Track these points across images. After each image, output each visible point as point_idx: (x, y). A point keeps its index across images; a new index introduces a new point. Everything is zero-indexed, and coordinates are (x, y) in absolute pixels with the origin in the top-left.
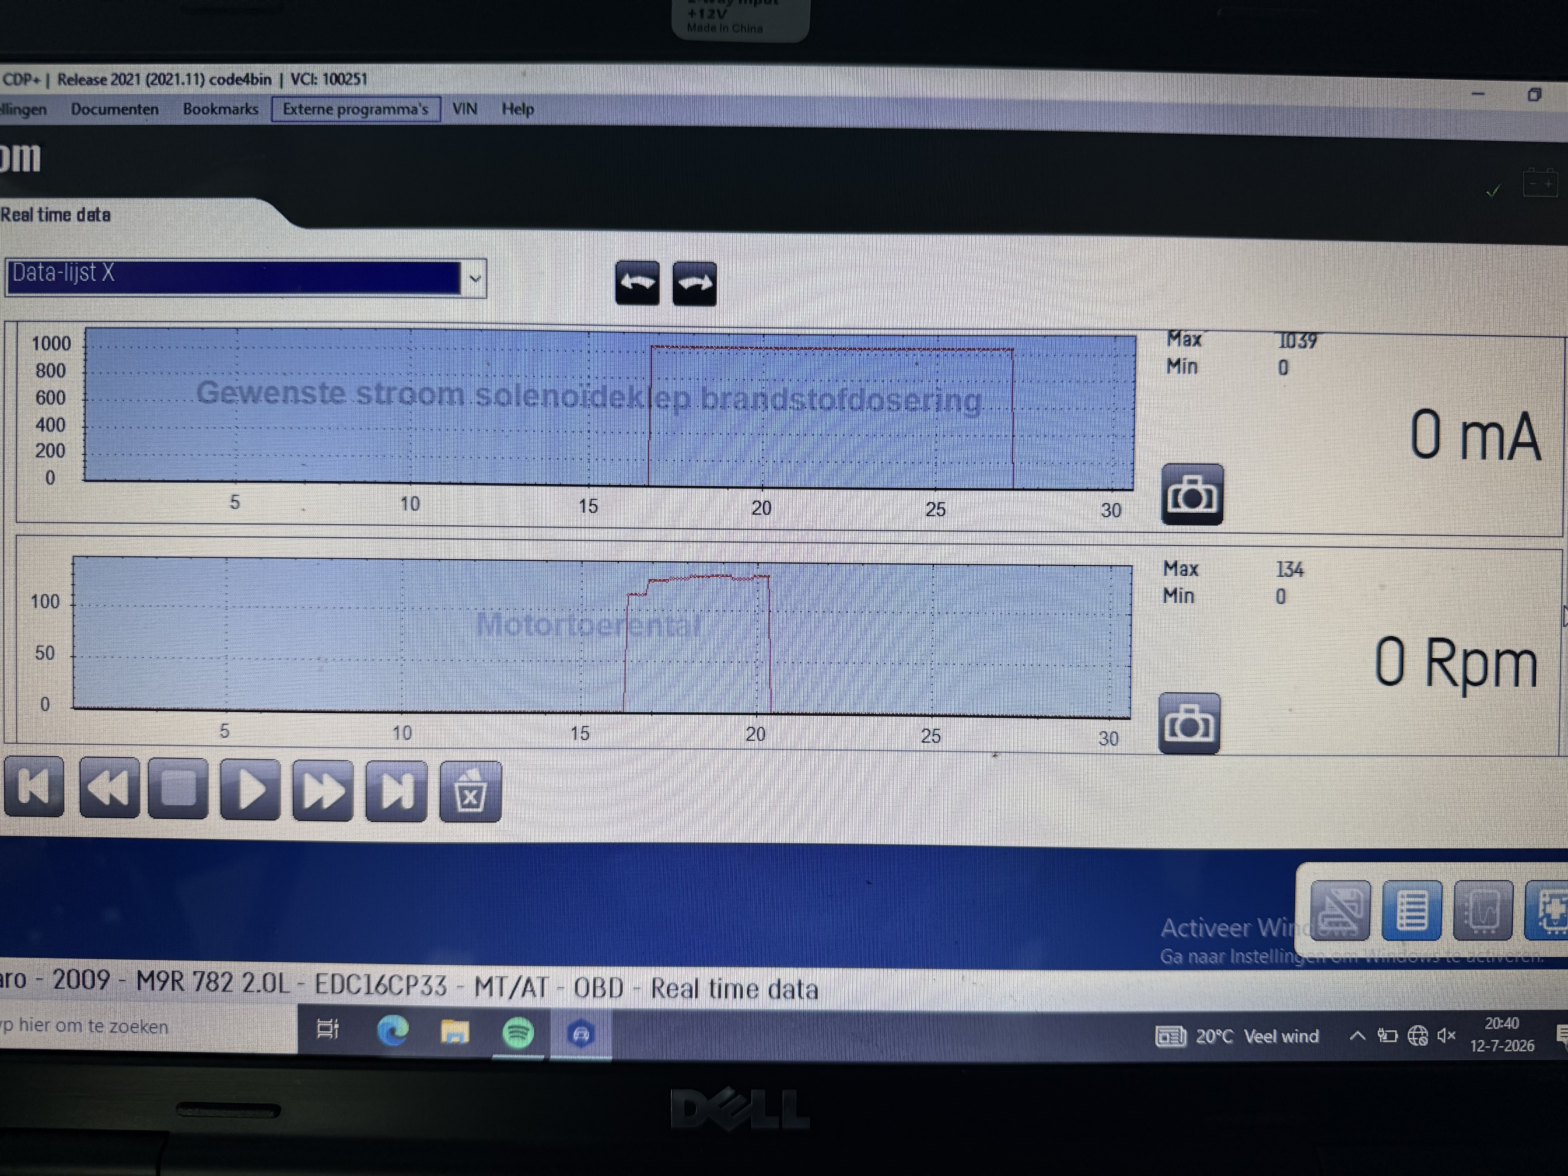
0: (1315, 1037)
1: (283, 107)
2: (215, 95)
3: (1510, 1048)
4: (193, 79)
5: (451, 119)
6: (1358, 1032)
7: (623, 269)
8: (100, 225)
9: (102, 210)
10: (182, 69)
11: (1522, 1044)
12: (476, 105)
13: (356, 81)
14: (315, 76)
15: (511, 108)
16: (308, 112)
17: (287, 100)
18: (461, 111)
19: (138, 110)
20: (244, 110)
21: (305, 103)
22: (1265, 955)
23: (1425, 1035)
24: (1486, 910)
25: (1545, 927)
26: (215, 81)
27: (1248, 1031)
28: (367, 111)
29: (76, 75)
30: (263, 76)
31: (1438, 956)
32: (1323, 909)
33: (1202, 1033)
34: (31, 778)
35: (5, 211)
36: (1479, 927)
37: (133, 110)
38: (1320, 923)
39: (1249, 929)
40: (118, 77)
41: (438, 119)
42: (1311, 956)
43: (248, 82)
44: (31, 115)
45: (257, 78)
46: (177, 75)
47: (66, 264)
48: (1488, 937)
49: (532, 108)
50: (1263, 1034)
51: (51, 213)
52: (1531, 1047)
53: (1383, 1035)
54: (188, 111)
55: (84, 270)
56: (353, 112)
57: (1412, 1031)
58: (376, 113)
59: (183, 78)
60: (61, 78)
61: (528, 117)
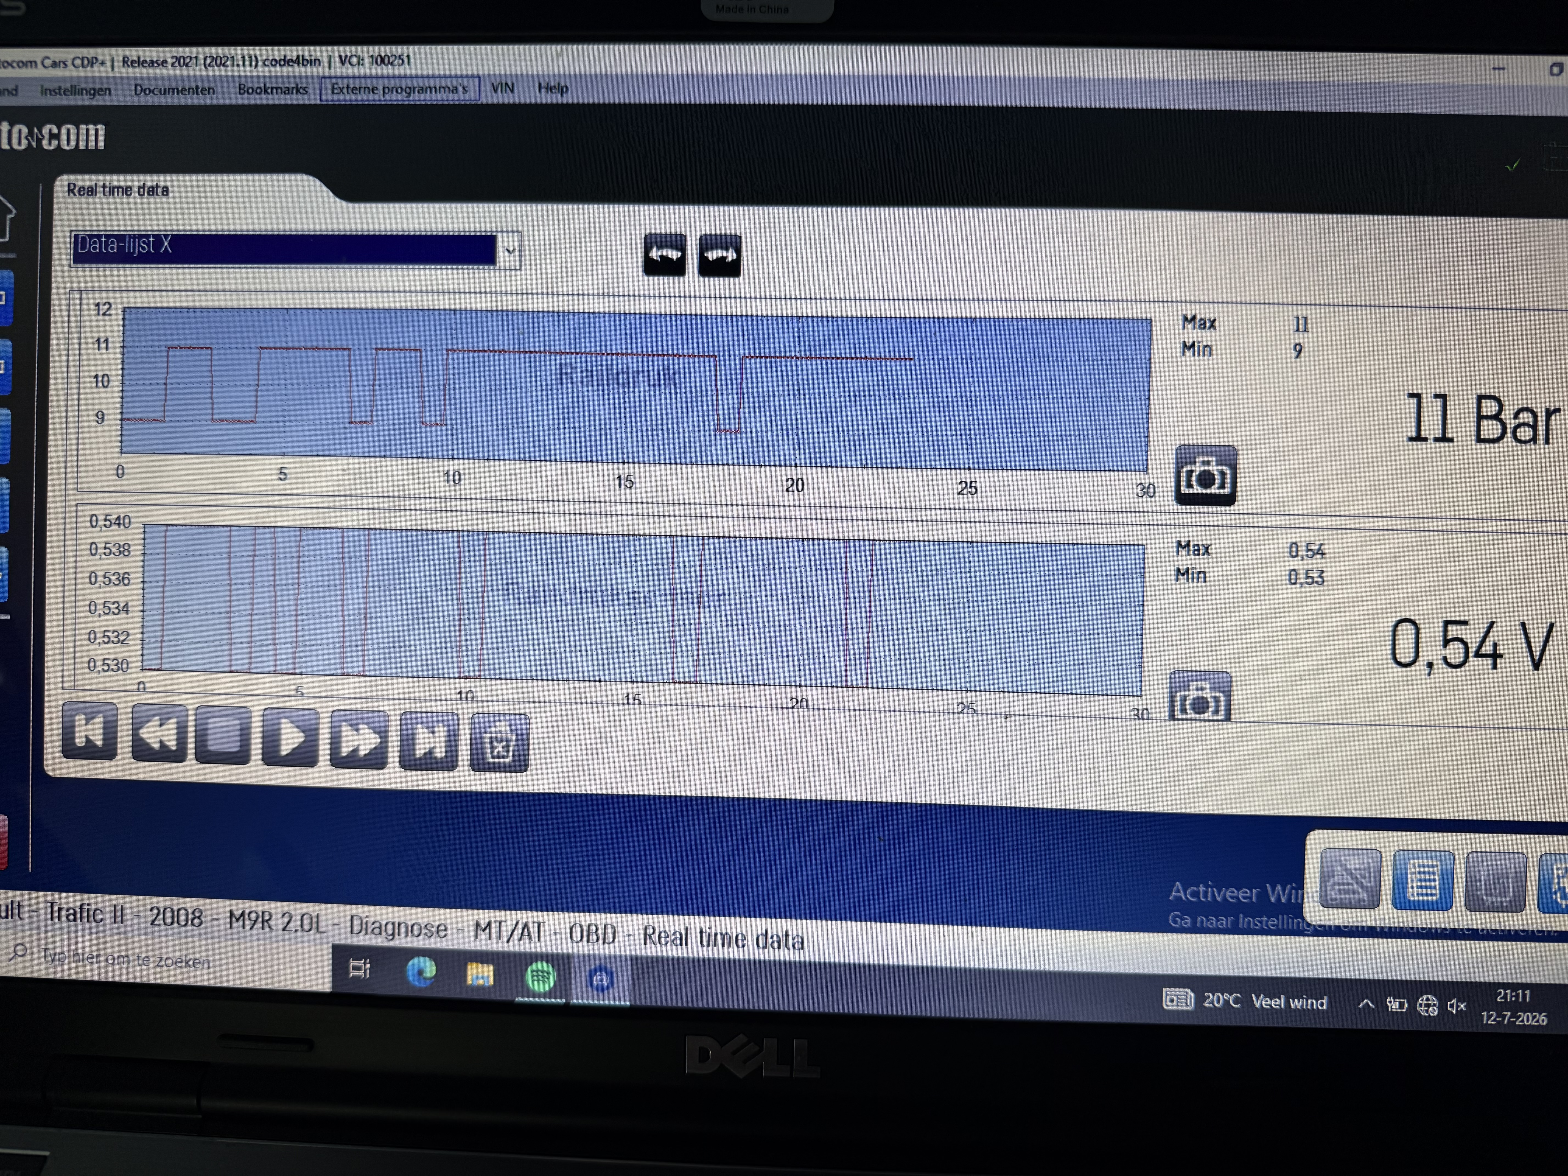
0: (1323, 1004)
1: (331, 88)
2: (267, 77)
3: (1522, 1021)
4: (248, 60)
5: (489, 98)
6: (1367, 1000)
7: (650, 242)
8: (159, 199)
9: (161, 185)
10: (238, 51)
11: (1534, 1017)
12: (513, 84)
13: (400, 62)
14: (361, 58)
15: (547, 88)
16: (354, 91)
17: (334, 81)
18: (499, 91)
19: (196, 90)
20: (295, 91)
21: (352, 83)
22: (1274, 921)
23: (1435, 1005)
24: (1498, 882)
25: (1559, 900)
26: (268, 63)
27: (1256, 996)
28: (410, 90)
29: (139, 58)
30: (313, 58)
31: (1449, 927)
32: (1334, 877)
33: (1209, 997)
34: (87, 722)
35: (72, 186)
36: (1492, 899)
37: (191, 91)
38: (1330, 891)
39: (1258, 895)
40: (177, 59)
41: (476, 97)
42: (1321, 923)
43: (298, 64)
44: (97, 96)
45: (307, 60)
46: (233, 57)
47: (127, 237)
48: (1501, 909)
49: (567, 88)
50: (1271, 1000)
51: (114, 188)
52: (1543, 1021)
53: (1394, 1005)
54: (242, 91)
55: (144, 242)
56: (397, 92)
57: (1422, 1000)
58: (418, 92)
59: (238, 60)
60: (125, 61)
61: (562, 95)
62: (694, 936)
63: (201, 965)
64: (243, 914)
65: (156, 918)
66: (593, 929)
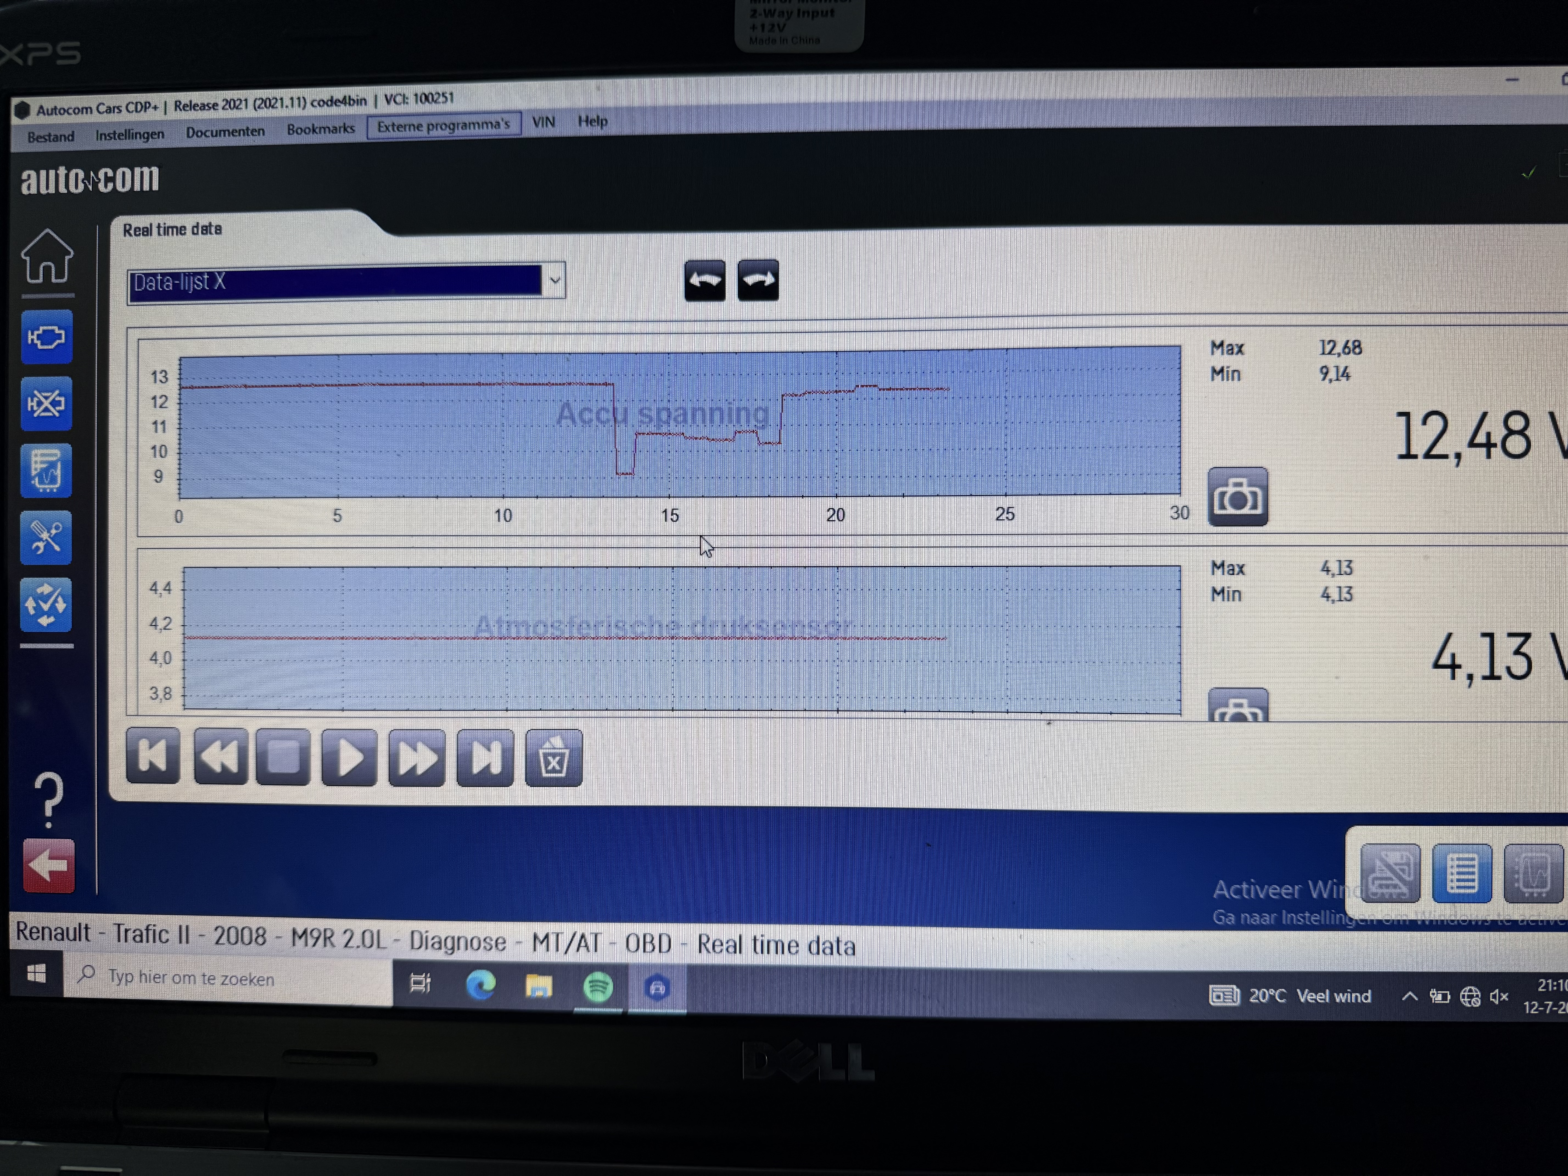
0: (1367, 997)
1: (377, 126)
2: (315, 117)
3: (1564, 1010)
4: (296, 102)
5: (531, 131)
6: (1410, 993)
7: (691, 268)
8: (213, 238)
9: (214, 224)
10: (286, 93)
12: (554, 118)
13: (444, 99)
14: (406, 96)
15: (587, 121)
16: (400, 129)
17: (381, 119)
18: (540, 125)
19: (246, 132)
20: (342, 129)
21: (398, 121)
22: (1316, 917)
23: (1477, 996)
24: (1536, 873)
26: (315, 104)
27: (1301, 990)
28: (453, 126)
29: (191, 102)
30: (359, 98)
31: (1489, 918)
32: (1373, 871)
33: (1255, 992)
34: (151, 747)
35: (128, 227)
36: (1531, 890)
37: (242, 132)
38: (1371, 886)
39: (1300, 891)
40: (228, 102)
41: (519, 132)
42: (1362, 917)
43: (345, 103)
44: (151, 140)
45: (353, 100)
46: (282, 99)
47: (182, 275)
48: (1539, 900)
49: (606, 120)
50: (1316, 994)
51: (168, 227)
53: (1437, 997)
54: (291, 132)
55: (199, 280)
56: (441, 128)
57: (1465, 992)
58: (462, 128)
59: (287, 102)
60: (177, 105)
61: (602, 128)
62: (747, 944)
63: (265, 982)
64: (305, 932)
65: (220, 937)
66: (648, 939)
